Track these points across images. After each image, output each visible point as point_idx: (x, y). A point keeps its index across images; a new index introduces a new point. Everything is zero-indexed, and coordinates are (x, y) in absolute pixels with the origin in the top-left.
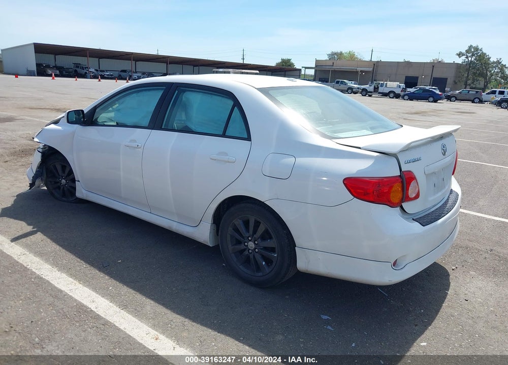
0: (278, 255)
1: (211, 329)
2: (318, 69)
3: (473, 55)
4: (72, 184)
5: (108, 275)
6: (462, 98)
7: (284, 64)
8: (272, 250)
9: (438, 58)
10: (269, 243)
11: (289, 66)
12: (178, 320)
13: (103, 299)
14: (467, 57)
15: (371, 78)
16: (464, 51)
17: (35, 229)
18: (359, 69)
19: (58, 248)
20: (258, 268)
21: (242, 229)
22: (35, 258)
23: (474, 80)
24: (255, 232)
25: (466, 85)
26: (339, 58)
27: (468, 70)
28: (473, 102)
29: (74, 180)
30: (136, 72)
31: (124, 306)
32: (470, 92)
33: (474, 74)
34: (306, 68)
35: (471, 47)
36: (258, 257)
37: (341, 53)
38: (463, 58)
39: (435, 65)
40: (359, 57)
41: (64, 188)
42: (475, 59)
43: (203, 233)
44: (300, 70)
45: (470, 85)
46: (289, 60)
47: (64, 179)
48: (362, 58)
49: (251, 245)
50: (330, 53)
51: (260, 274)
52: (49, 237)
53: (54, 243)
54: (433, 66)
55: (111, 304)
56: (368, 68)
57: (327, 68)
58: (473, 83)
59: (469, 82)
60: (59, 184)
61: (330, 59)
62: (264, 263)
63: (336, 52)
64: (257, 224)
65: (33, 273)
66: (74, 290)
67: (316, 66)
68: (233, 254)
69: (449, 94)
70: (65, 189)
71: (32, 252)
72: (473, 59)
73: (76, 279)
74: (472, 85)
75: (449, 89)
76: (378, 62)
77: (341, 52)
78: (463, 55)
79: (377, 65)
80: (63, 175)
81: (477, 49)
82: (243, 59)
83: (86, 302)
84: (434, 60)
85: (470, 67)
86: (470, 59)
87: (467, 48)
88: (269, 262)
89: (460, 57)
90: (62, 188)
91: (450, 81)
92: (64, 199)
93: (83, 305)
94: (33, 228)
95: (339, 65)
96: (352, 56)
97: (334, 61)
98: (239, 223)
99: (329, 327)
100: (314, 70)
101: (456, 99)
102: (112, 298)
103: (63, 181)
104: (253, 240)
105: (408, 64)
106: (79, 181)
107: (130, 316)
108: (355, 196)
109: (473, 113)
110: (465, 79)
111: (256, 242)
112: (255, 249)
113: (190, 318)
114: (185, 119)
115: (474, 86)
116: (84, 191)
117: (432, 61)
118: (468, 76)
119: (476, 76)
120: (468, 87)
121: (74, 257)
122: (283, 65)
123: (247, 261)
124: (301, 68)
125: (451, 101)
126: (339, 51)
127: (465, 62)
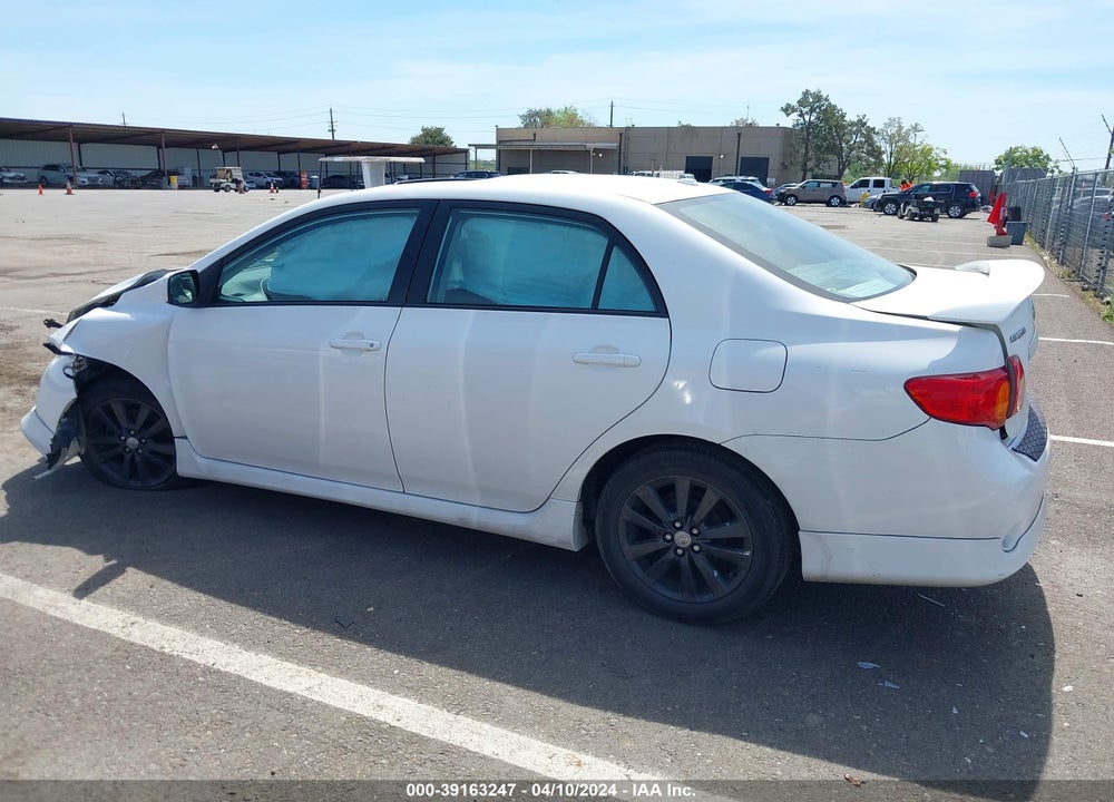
0: (753, 554)
1: (673, 724)
2: (502, 148)
3: (812, 110)
4: (161, 448)
5: (369, 645)
6: (809, 198)
7: (428, 138)
8: (737, 543)
9: (745, 118)
10: (728, 530)
11: (442, 143)
12: (593, 718)
13: (396, 698)
14: (801, 115)
15: (617, 163)
16: (794, 103)
17: (114, 562)
18: (591, 146)
19: (203, 598)
20: (702, 584)
21: (656, 505)
22: (165, 628)
23: (818, 160)
24: (691, 510)
25: (805, 170)
26: (546, 124)
27: (806, 141)
28: (829, 204)
29: (167, 437)
30: (84, 170)
31: (458, 706)
32: (822, 185)
33: (818, 148)
34: (478, 147)
35: (806, 93)
36: (701, 562)
37: (549, 113)
38: (795, 116)
39: (743, 132)
40: (587, 119)
41: (133, 458)
42: (818, 118)
43: (558, 525)
44: (466, 151)
45: (812, 170)
46: (439, 131)
47: (133, 436)
48: (592, 121)
49: (683, 538)
50: (524, 112)
51: (707, 598)
52: (162, 575)
53: (185, 589)
54: (739, 134)
55: (424, 706)
56: (609, 142)
57: (523, 146)
58: (817, 166)
59: (810, 164)
60: (120, 449)
61: (525, 127)
62: (716, 574)
63: (538, 109)
64: (697, 493)
65: (190, 664)
66: (316, 689)
67: (499, 142)
68: (634, 563)
69: (782, 191)
70: (138, 458)
71: (151, 616)
72: (813, 118)
73: (301, 662)
74: (816, 170)
75: (774, 180)
76: (627, 129)
77: (548, 110)
78: (794, 110)
79: (626, 134)
80: (131, 426)
81: (818, 97)
82: (333, 131)
83: (363, 709)
84: (737, 122)
85: (809, 134)
86: (807, 118)
87: (800, 97)
88: (727, 568)
89: (788, 115)
90: (128, 457)
91: (774, 164)
92: (132, 483)
93: (362, 719)
94: (107, 560)
95: (548, 138)
96: (571, 119)
97: (538, 131)
98: (647, 493)
99: (888, 684)
100: (494, 151)
101: (798, 201)
102: (419, 692)
103: (132, 441)
104: (687, 527)
105: (689, 132)
106: (185, 438)
107: (486, 726)
108: (932, 416)
109: (843, 227)
110: (801, 159)
111: (695, 531)
112: (692, 546)
113: (617, 711)
114: (462, 279)
115: (820, 172)
116: (199, 460)
117: (735, 124)
118: (807, 152)
119: (822, 153)
120: (809, 174)
121: (259, 615)
122: (427, 142)
123: (673, 573)
124: (467, 147)
125: (787, 204)
126: (544, 108)
127: (798, 125)
